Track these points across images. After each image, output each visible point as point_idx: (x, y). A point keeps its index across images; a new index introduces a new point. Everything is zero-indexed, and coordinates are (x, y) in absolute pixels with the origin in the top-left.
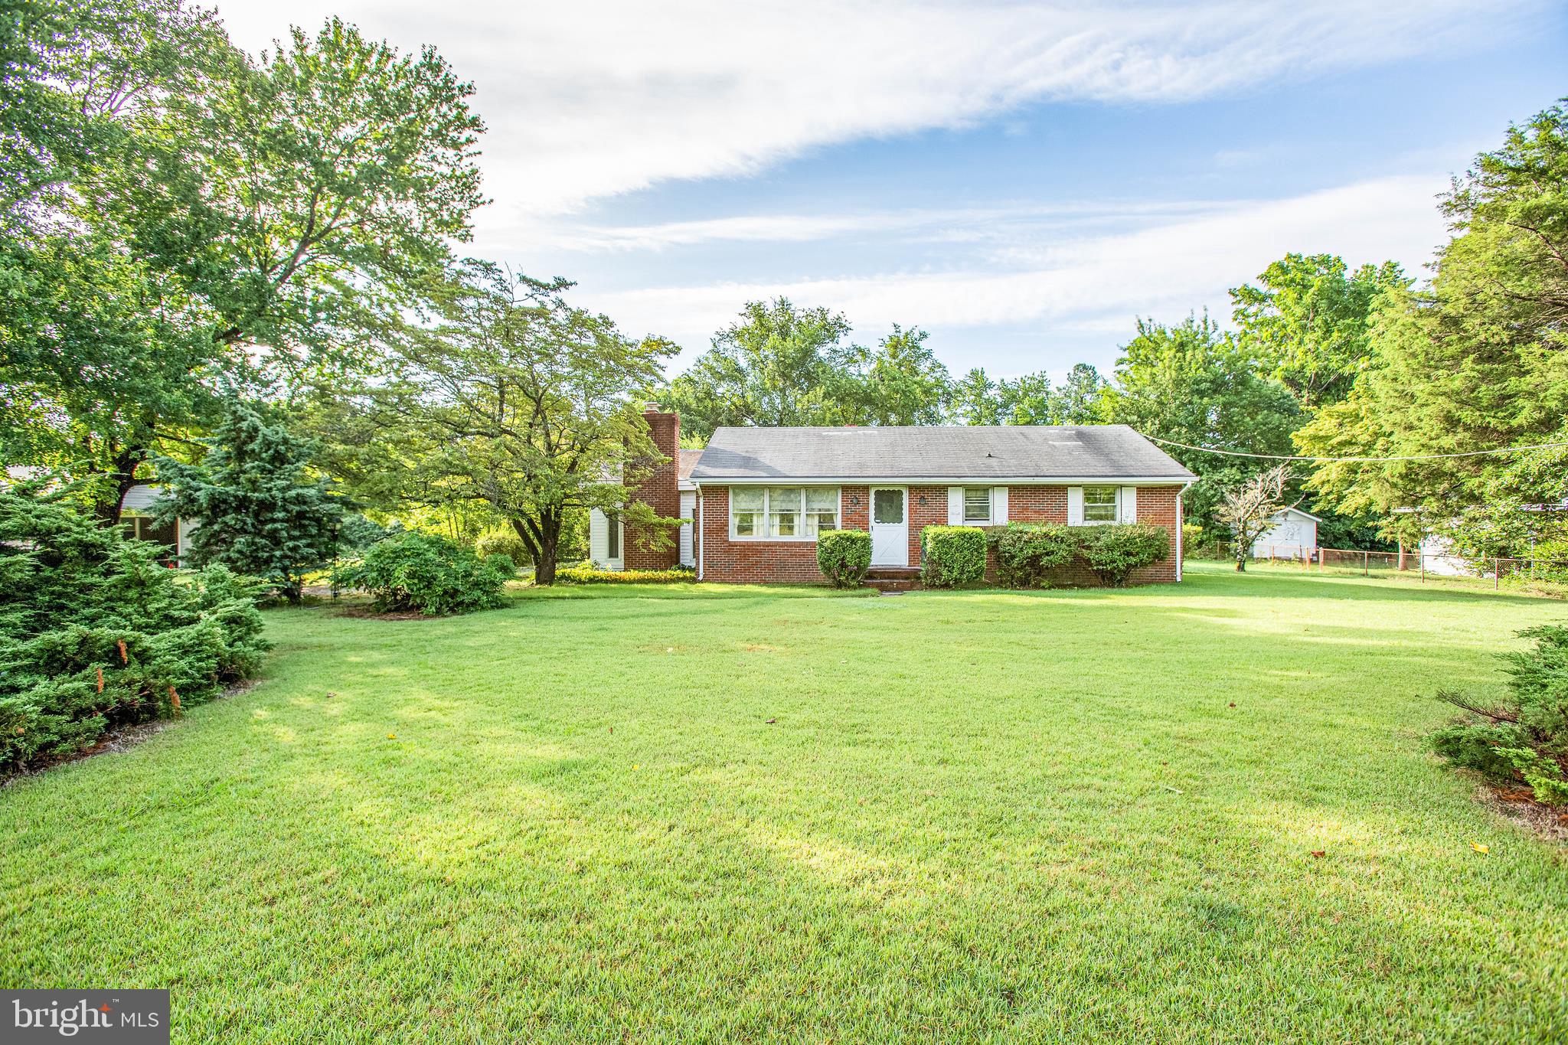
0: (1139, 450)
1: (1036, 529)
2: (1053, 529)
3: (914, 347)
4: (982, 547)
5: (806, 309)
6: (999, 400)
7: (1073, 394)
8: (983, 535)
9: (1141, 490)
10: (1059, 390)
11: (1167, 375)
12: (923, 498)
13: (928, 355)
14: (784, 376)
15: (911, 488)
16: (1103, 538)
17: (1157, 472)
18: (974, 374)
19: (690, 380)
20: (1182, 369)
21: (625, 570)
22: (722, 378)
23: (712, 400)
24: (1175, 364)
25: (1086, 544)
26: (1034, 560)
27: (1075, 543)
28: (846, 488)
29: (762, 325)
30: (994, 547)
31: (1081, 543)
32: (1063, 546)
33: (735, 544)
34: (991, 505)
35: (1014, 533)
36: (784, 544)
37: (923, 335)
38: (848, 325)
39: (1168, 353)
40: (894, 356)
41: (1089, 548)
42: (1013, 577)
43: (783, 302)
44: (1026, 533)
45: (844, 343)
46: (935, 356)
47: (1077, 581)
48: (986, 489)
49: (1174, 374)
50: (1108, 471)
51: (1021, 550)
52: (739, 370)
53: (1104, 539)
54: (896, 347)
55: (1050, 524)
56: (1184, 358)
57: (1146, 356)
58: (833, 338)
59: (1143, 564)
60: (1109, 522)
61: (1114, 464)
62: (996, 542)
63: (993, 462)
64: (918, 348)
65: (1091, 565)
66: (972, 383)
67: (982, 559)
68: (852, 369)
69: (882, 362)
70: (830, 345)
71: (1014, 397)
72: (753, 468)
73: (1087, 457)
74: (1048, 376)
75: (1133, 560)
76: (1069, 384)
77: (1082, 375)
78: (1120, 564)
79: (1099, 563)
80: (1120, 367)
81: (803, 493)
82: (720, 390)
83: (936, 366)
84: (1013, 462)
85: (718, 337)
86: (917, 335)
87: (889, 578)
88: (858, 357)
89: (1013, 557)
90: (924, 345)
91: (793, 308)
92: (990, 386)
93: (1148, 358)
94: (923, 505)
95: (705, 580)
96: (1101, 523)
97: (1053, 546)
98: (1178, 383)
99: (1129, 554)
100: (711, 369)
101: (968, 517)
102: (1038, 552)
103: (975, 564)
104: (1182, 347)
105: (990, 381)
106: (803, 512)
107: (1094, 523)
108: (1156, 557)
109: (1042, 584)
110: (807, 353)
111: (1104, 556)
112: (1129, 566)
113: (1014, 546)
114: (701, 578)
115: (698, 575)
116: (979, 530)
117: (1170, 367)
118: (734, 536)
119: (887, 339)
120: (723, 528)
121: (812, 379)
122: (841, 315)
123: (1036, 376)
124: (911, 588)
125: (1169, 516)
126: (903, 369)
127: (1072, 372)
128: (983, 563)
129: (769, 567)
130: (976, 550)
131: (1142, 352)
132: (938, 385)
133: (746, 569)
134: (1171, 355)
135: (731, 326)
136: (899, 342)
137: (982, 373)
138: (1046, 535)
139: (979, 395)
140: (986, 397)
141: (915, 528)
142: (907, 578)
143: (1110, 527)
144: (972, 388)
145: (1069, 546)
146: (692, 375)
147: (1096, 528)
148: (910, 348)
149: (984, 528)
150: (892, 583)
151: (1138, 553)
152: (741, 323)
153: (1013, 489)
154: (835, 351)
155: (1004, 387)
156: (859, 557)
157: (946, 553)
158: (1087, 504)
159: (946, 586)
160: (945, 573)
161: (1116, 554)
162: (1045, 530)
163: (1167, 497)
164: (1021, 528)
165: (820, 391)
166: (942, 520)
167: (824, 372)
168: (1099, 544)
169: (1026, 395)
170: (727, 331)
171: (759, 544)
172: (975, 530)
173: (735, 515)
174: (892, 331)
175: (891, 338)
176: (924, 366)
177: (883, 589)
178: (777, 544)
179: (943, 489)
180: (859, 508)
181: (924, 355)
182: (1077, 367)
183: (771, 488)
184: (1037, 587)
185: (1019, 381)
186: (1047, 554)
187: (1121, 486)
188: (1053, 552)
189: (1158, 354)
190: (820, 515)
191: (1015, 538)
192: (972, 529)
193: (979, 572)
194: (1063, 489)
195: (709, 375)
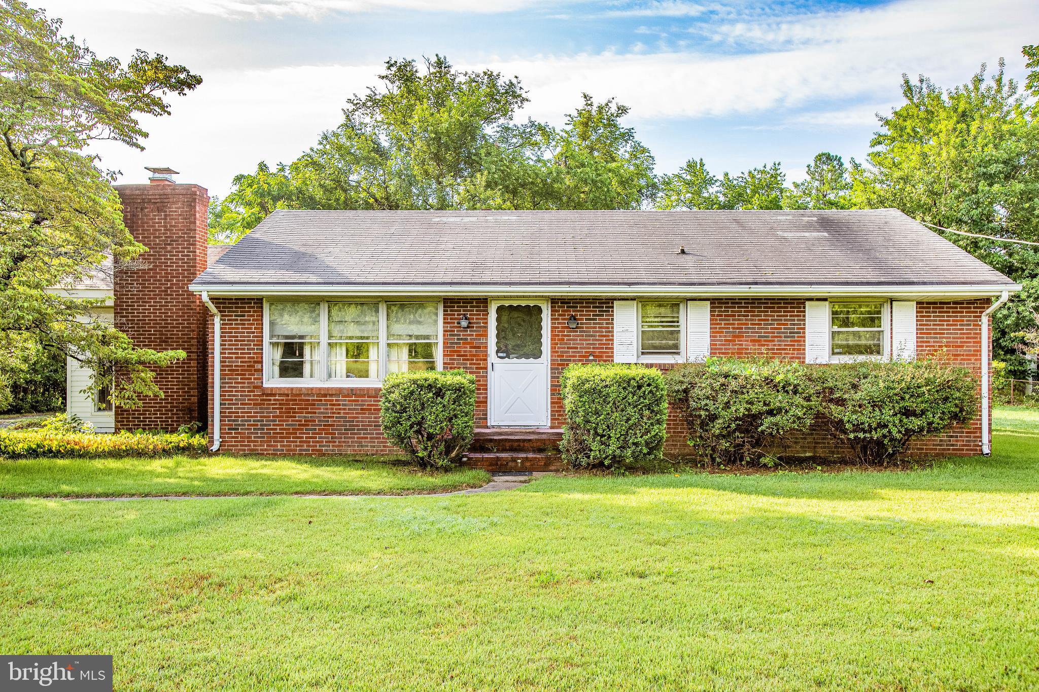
0: (918, 243)
1: (750, 370)
2: (781, 370)
3: (610, 125)
4: (658, 401)
5: (470, 72)
6: (722, 198)
7: (814, 191)
8: (661, 382)
9: (925, 306)
10: (796, 186)
11: (944, 154)
12: (574, 318)
13: (628, 135)
14: (438, 158)
15: (556, 302)
16: (865, 385)
17: (950, 278)
18: (691, 166)
19: (314, 163)
20: (963, 146)
21: (117, 431)
22: (357, 161)
23: (345, 191)
24: (955, 140)
25: (837, 395)
26: (750, 421)
27: (818, 393)
28: (449, 302)
29: (409, 92)
30: (682, 399)
31: (829, 395)
32: (798, 399)
33: (271, 393)
34: (682, 328)
35: (715, 376)
36: (352, 392)
37: (623, 110)
38: (524, 95)
39: (945, 125)
40: (584, 137)
41: (841, 402)
42: (714, 449)
43: (440, 63)
44: (735, 377)
45: (520, 117)
46: (637, 137)
47: (820, 452)
48: (675, 303)
49: (953, 153)
50: (871, 276)
51: (727, 405)
52: (378, 149)
53: (867, 389)
54: (586, 125)
55: (777, 361)
56: (969, 131)
57: (913, 130)
58: (505, 112)
59: (931, 428)
60: (874, 358)
61: (879, 265)
62: (686, 391)
63: (688, 261)
64: (615, 126)
65: (845, 432)
66: (689, 177)
67: (659, 422)
68: (528, 153)
69: (568, 143)
70: (502, 121)
71: (740, 195)
72: (305, 270)
73: (836, 255)
74: (782, 169)
75: (915, 423)
76: (808, 178)
77: (825, 167)
78: (894, 431)
79: (857, 428)
80: (879, 148)
81: (383, 309)
82: (354, 178)
83: (639, 150)
84: (719, 262)
85: (351, 107)
86: (613, 109)
87: (512, 449)
88: (538, 138)
89: (713, 418)
90: (623, 123)
91: (453, 71)
92: (710, 182)
93: (916, 133)
94: (574, 330)
95: (225, 451)
96: (861, 358)
97: (778, 400)
98: (957, 166)
99: (907, 413)
100: (339, 148)
101: (646, 350)
102: (755, 409)
103: (648, 431)
104: (964, 116)
105: (711, 175)
106: (383, 340)
107: (848, 359)
108: (955, 416)
109: (763, 460)
110: (468, 131)
111: (866, 417)
112: (908, 432)
113: (715, 399)
114: (215, 447)
115: (211, 442)
116: (654, 372)
117: (947, 143)
118: (272, 380)
119: (575, 114)
120: (254, 366)
121: (473, 163)
122: (514, 81)
123: (768, 169)
124: (545, 467)
125: (970, 347)
126: (596, 154)
127: (813, 164)
128: (662, 431)
129: (327, 428)
130: (649, 407)
131: (909, 124)
132: (640, 174)
133: (292, 433)
134: (950, 127)
135: (368, 92)
136: (589, 118)
137: (702, 165)
138: (768, 381)
139: (699, 193)
140: (706, 195)
141: (558, 366)
142: (540, 450)
143: (877, 367)
144: (689, 184)
145: (808, 399)
146: (316, 158)
147: (853, 367)
148: (605, 126)
149: (664, 368)
150: (514, 460)
151: (923, 412)
152: (383, 89)
153: (717, 303)
154: (507, 129)
155: (728, 183)
156: (450, 420)
157: (597, 413)
158: (836, 329)
159: (599, 467)
160: (595, 446)
161: (887, 414)
162: (766, 371)
163: (966, 316)
164: (725, 368)
165: (481, 179)
166: (604, 355)
167: (488, 154)
168: (857, 397)
169: (755, 192)
170: (363, 99)
171: (310, 391)
172: (647, 372)
173: (274, 345)
174: (581, 104)
175: (580, 114)
176: (623, 151)
177: (498, 468)
178: (339, 392)
179: (604, 305)
180: (470, 335)
181: (623, 135)
182: (819, 158)
183: (332, 301)
184: (755, 465)
185: (746, 175)
186: (771, 413)
187: (892, 300)
188: (779, 410)
189: (932, 125)
190: (410, 345)
191: (717, 385)
192: (642, 371)
193: (653, 447)
194: (797, 304)
195: (337, 156)
